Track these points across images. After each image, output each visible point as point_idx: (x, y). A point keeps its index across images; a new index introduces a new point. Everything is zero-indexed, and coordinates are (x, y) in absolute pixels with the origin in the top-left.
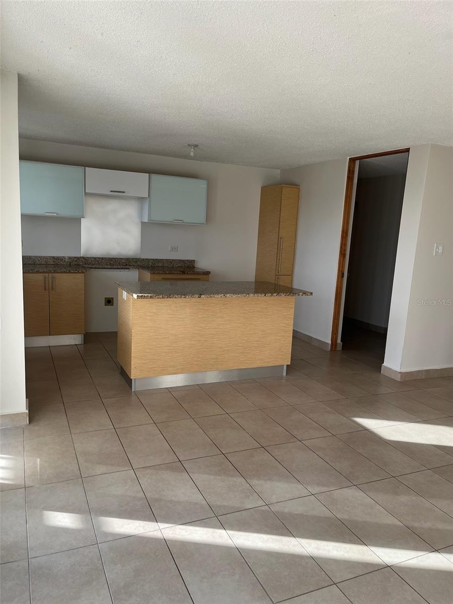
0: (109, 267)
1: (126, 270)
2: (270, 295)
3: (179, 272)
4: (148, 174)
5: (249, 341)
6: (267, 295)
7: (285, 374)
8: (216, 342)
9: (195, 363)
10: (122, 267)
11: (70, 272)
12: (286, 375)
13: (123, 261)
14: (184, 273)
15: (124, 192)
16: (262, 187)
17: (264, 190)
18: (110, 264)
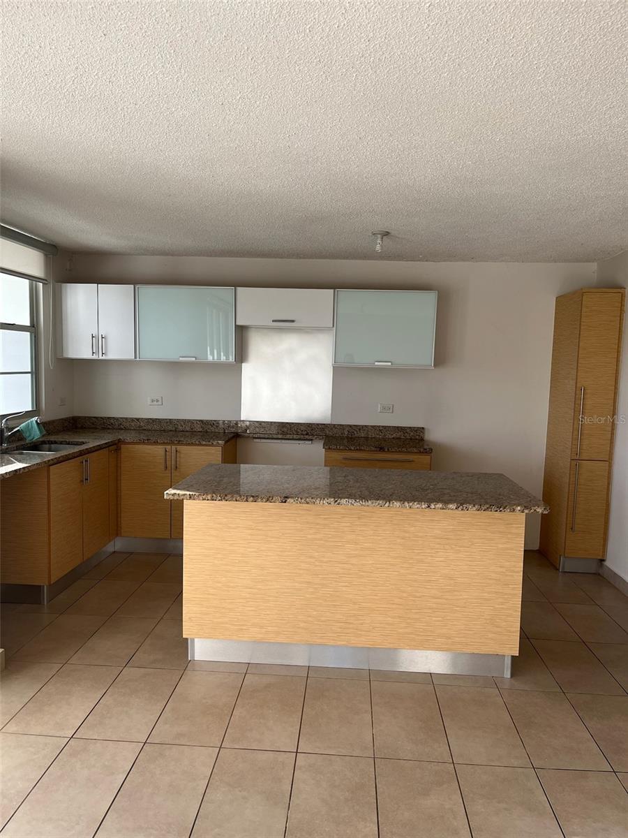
0: (280, 436)
1: (307, 442)
2: (440, 505)
3: (373, 449)
4: (332, 290)
5: (418, 594)
6: (432, 506)
7: (507, 674)
8: (344, 589)
9: (302, 625)
10: (299, 437)
11: (200, 445)
12: (512, 675)
13: (302, 428)
14: (381, 449)
15: (293, 321)
16: (557, 298)
17: (562, 302)
18: (283, 433)
